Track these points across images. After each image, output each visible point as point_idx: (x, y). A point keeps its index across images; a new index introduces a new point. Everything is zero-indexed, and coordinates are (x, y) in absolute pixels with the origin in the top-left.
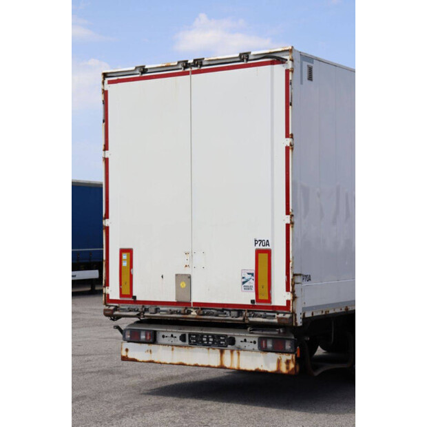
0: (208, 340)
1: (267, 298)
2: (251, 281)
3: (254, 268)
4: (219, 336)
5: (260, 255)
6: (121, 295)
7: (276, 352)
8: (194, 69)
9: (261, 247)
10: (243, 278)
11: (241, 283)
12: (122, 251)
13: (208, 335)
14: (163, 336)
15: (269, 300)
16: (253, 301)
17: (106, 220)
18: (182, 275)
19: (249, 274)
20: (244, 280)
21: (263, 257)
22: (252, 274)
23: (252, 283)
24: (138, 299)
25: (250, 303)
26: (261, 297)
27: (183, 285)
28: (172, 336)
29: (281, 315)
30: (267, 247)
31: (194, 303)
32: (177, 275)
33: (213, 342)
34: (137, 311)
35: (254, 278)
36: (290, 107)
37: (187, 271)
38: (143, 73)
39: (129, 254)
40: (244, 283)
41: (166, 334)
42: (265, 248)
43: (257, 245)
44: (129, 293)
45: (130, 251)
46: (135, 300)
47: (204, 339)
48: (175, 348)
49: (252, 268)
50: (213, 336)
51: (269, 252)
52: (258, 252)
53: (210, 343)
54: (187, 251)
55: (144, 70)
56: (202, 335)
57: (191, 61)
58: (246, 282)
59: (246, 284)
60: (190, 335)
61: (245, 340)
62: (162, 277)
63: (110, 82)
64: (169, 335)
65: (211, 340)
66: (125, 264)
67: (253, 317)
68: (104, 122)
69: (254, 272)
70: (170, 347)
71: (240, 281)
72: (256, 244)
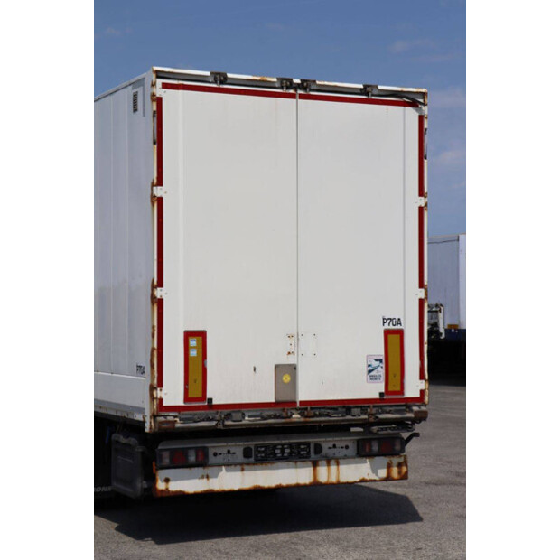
0: (282, 452)
1: (398, 389)
2: (379, 369)
3: (382, 353)
4: (299, 445)
5: (390, 336)
6: (187, 399)
7: (385, 455)
8: (300, 92)
9: (391, 327)
10: (369, 366)
11: (365, 372)
12: (188, 335)
13: (283, 445)
14: (215, 454)
15: (402, 392)
16: (381, 394)
17: (159, 289)
18: (285, 365)
19: (376, 360)
20: (370, 368)
21: (394, 339)
22: (381, 361)
23: (381, 371)
24: (214, 402)
25: (378, 397)
26: (390, 389)
27: (286, 378)
28: (229, 452)
29: (415, 409)
30: (399, 327)
31: (301, 402)
32: (276, 366)
33: (290, 454)
34: (213, 420)
35: (383, 365)
36: (425, 161)
37: (291, 360)
38: (222, 83)
39: (200, 338)
40: (370, 372)
41: (218, 451)
42: (396, 327)
43: (386, 325)
44: (200, 395)
45: (202, 335)
46: (210, 405)
47: (278, 451)
48: (245, 467)
49: (381, 352)
50: (290, 446)
51: (400, 333)
52: (387, 332)
53: (286, 455)
54: (290, 333)
55: (224, 80)
56: (275, 447)
57: (297, 81)
58: (372, 370)
59: (372, 373)
60: (257, 447)
61: (334, 446)
62: (255, 369)
63: (165, 86)
64: (225, 451)
65: (287, 451)
66: (193, 353)
67: (380, 413)
68: (154, 143)
69: (383, 357)
70: (239, 467)
71: (365, 369)
72: (384, 323)
